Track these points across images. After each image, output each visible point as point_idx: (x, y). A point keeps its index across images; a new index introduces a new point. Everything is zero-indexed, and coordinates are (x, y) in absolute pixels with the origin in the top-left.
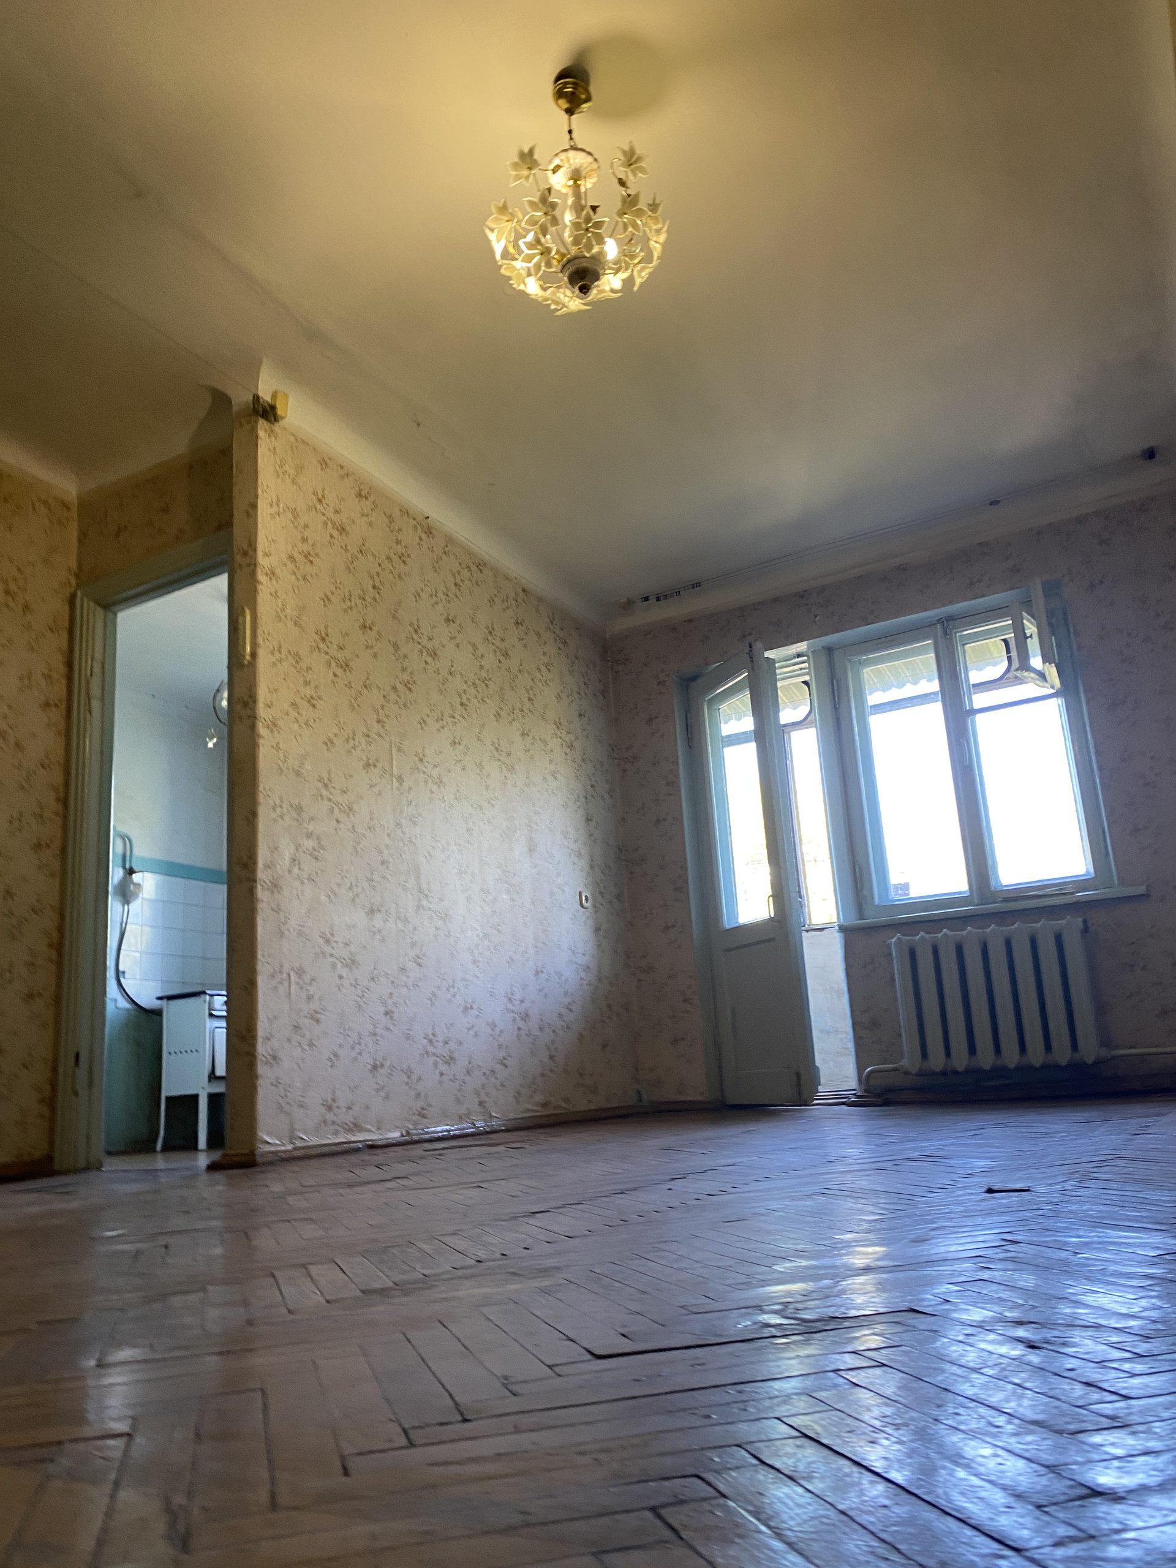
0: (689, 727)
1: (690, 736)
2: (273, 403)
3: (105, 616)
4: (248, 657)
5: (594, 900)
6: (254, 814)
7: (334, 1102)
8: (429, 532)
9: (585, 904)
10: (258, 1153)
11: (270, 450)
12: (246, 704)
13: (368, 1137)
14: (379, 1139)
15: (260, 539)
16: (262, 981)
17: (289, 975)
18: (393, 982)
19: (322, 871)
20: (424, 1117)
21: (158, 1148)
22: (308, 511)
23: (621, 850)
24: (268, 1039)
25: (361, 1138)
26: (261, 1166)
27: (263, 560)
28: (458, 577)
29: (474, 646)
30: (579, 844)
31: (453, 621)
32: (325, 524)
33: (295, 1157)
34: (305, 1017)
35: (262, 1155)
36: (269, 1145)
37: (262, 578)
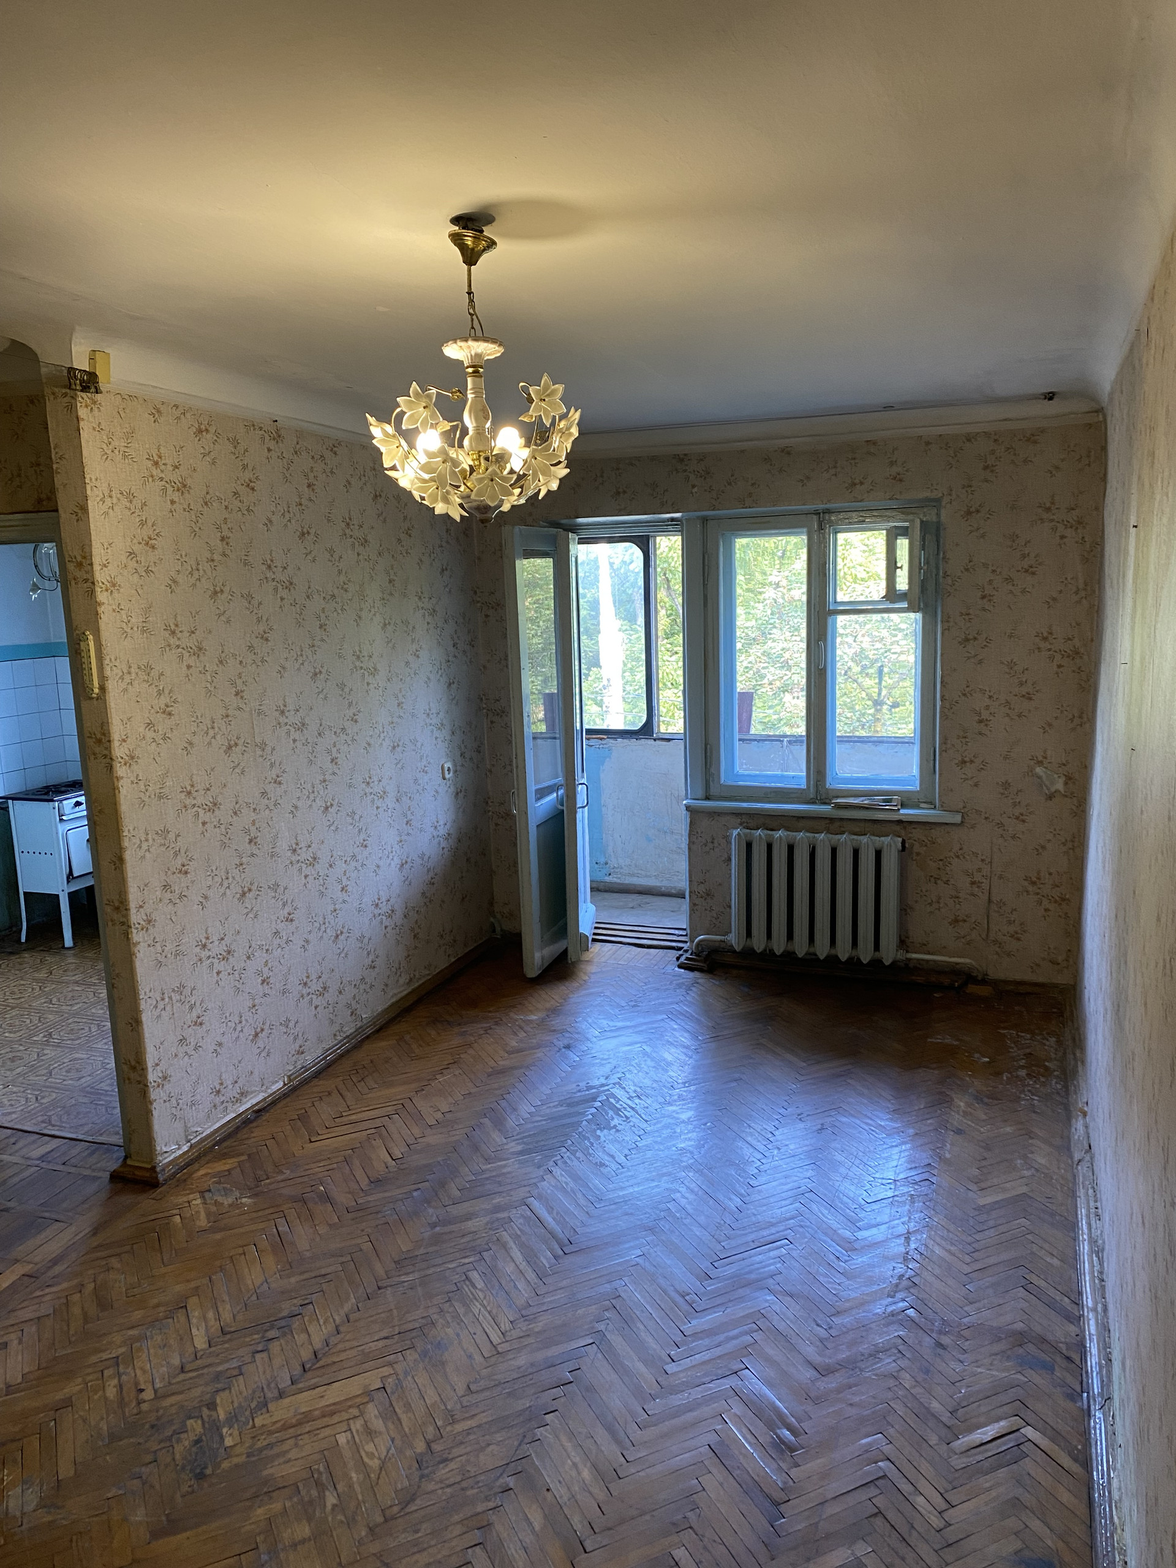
2: (92, 371)
4: (96, 691)
5: (455, 771)
6: (121, 860)
7: (221, 1084)
8: (278, 437)
9: (447, 776)
10: (158, 1169)
11: (94, 429)
12: (99, 741)
13: (254, 1101)
14: (265, 1099)
15: (95, 551)
16: (146, 1018)
17: (170, 998)
18: (267, 950)
19: (193, 882)
20: (302, 1053)
21: (23, 940)
22: (144, 484)
23: (482, 699)
24: (157, 1065)
25: (248, 1105)
26: (165, 1187)
27: (101, 576)
28: (311, 475)
29: (331, 551)
30: (442, 715)
31: (308, 533)
32: (165, 490)
33: (192, 1160)
34: (189, 1026)
35: (163, 1170)
36: (166, 1155)
37: (101, 596)
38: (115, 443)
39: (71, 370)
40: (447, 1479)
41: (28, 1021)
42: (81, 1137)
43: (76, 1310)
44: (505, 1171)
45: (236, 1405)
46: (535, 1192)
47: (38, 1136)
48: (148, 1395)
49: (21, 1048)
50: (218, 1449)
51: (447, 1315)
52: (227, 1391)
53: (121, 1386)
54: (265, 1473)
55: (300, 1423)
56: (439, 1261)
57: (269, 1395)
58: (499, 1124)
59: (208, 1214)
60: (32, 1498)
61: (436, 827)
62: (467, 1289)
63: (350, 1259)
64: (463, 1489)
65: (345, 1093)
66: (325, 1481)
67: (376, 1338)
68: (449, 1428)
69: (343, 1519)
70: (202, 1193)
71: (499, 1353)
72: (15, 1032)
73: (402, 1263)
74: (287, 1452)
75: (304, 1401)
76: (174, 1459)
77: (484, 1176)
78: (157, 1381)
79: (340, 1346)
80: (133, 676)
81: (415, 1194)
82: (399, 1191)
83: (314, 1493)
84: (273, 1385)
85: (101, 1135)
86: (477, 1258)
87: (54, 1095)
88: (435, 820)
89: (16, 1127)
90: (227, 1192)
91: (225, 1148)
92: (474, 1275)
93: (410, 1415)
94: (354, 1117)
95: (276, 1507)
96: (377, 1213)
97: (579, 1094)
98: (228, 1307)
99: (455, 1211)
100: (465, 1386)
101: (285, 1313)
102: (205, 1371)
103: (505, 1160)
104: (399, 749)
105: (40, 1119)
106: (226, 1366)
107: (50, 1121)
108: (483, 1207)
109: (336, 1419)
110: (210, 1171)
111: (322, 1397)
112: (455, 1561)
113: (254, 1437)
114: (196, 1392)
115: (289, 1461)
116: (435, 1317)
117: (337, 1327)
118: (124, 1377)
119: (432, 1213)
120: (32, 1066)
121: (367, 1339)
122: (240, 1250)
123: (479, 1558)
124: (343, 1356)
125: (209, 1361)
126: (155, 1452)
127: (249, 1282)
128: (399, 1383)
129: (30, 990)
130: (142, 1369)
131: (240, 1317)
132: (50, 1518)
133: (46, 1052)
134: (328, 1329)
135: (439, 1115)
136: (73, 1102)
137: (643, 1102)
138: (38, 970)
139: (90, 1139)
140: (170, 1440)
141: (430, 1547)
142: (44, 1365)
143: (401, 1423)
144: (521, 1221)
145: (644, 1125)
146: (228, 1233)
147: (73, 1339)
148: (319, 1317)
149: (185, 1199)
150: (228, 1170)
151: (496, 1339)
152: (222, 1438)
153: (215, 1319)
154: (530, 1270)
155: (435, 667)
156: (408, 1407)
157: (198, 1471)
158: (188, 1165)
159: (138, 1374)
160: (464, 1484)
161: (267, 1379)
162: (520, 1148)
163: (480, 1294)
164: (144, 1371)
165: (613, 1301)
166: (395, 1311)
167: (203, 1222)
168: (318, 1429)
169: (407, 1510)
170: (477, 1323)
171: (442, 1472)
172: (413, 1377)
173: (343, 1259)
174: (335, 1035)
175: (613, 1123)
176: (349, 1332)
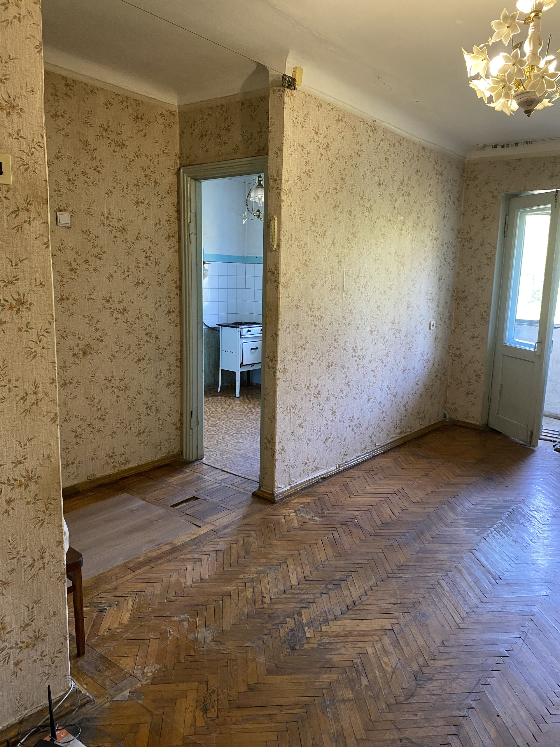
0: (506, 225)
1: (506, 231)
2: (294, 78)
3: (196, 183)
4: (275, 247)
5: (437, 326)
6: (276, 335)
7: (308, 460)
8: (374, 130)
9: (432, 328)
10: (275, 495)
11: (291, 109)
12: (274, 273)
13: (322, 473)
14: (327, 473)
15: (283, 173)
16: (278, 417)
17: (290, 410)
18: (336, 398)
19: (307, 354)
20: (346, 455)
21: (219, 391)
22: (310, 142)
23: (454, 291)
24: (280, 442)
25: (319, 474)
26: (278, 504)
27: (285, 186)
28: (388, 153)
29: (392, 196)
30: (433, 295)
31: (382, 184)
32: (318, 147)
33: (291, 494)
34: (297, 427)
35: (277, 496)
36: (280, 489)
37: (284, 197)
38: (299, 118)
39: (285, 76)
40: (433, 690)
41: (219, 423)
42: (240, 475)
43: (234, 551)
44: (458, 533)
45: (312, 617)
46: (477, 548)
47: (221, 471)
48: (267, 600)
49: (215, 434)
50: (302, 637)
51: (428, 600)
52: (308, 609)
53: (254, 593)
54: (328, 657)
55: (345, 636)
56: (421, 571)
57: (329, 617)
58: (453, 509)
59: (298, 521)
60: (209, 636)
61: (423, 354)
62: (439, 590)
63: (372, 559)
64: (442, 699)
65: (367, 479)
66: (360, 670)
67: (387, 602)
68: (432, 662)
69: (372, 694)
70: (295, 511)
71: (460, 628)
72: (213, 427)
73: (401, 567)
74: (339, 649)
75: (347, 625)
76: (280, 636)
77: (446, 533)
78: (272, 594)
79: (367, 602)
80: (293, 242)
81: (407, 534)
82: (398, 531)
83: (354, 675)
84: (331, 612)
85: (248, 476)
86: (444, 574)
87: (228, 455)
88: (423, 351)
89: (211, 465)
90: (307, 513)
91: (307, 492)
92: (443, 583)
93: (408, 648)
94: (372, 490)
95: (334, 677)
96: (386, 539)
97: (499, 503)
98: (308, 567)
99: (430, 547)
100: (441, 642)
101: (338, 578)
102: (296, 596)
103: (457, 527)
104: (410, 309)
105: (222, 464)
106: (307, 596)
107: (226, 466)
108: (447, 548)
109: (366, 639)
110: (299, 501)
111: (358, 625)
112: (440, 740)
113: (322, 636)
114: (292, 605)
115: (340, 654)
116: (421, 599)
117: (365, 591)
118: (256, 589)
119: (417, 546)
120: (220, 441)
121: (383, 602)
122: (314, 542)
123: (455, 743)
124: (369, 607)
125: (299, 591)
126: (270, 630)
127: (319, 558)
128: (401, 630)
129: (220, 411)
130: (264, 587)
131: (314, 574)
132: (217, 648)
133: (225, 437)
134: (360, 592)
135: (418, 499)
136: (237, 459)
137: (539, 514)
138: (224, 404)
139: (243, 476)
140: (278, 626)
141: (424, 727)
142: (218, 573)
143: (403, 651)
144: (469, 560)
145: (542, 526)
146: (308, 532)
147: (232, 564)
148: (356, 584)
149: (287, 512)
150: (308, 503)
151: (458, 620)
152: (304, 632)
153: (302, 573)
154: (476, 587)
155: (434, 269)
156: (407, 644)
157: (292, 645)
158: (288, 496)
159: (263, 589)
160: (443, 696)
161: (328, 609)
162: (466, 523)
163: (447, 594)
164: (266, 589)
165: (532, 617)
166: (398, 591)
167: (296, 524)
168: (356, 642)
169: (409, 701)
170: (446, 608)
171: (429, 685)
172: (409, 628)
173: (368, 558)
174: (362, 450)
175: (521, 521)
176: (372, 596)
